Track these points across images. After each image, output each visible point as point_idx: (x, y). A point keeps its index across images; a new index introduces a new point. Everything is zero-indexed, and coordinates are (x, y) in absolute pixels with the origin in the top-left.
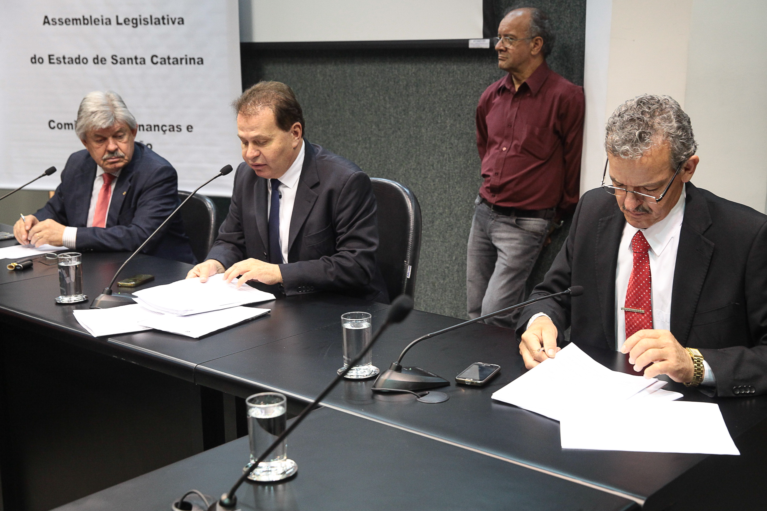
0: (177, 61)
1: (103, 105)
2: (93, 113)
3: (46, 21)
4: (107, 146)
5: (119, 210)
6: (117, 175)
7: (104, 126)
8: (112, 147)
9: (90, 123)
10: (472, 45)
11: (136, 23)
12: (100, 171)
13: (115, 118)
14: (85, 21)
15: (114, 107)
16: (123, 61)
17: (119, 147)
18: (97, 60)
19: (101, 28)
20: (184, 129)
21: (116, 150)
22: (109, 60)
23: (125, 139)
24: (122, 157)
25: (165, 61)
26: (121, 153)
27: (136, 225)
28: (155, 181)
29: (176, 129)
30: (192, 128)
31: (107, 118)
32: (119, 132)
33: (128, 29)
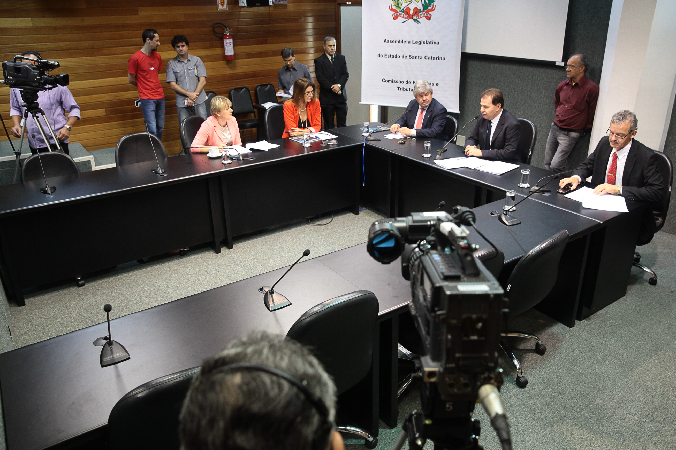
0: (435, 58)
1: (422, 85)
2: (419, 87)
3: (385, 41)
4: (423, 99)
5: (426, 122)
6: (426, 109)
7: (422, 92)
8: (424, 99)
9: (418, 91)
10: (557, 64)
11: (420, 43)
12: (420, 107)
13: (426, 89)
14: (400, 42)
15: (426, 85)
16: (414, 58)
17: (427, 99)
18: (404, 57)
19: (406, 44)
20: (435, 85)
21: (426, 100)
22: (408, 57)
23: (429, 96)
24: (428, 102)
25: (430, 58)
26: (427, 100)
27: (434, 128)
28: (440, 113)
29: (432, 84)
30: (438, 84)
31: (423, 89)
32: (427, 93)
33: (417, 45)
